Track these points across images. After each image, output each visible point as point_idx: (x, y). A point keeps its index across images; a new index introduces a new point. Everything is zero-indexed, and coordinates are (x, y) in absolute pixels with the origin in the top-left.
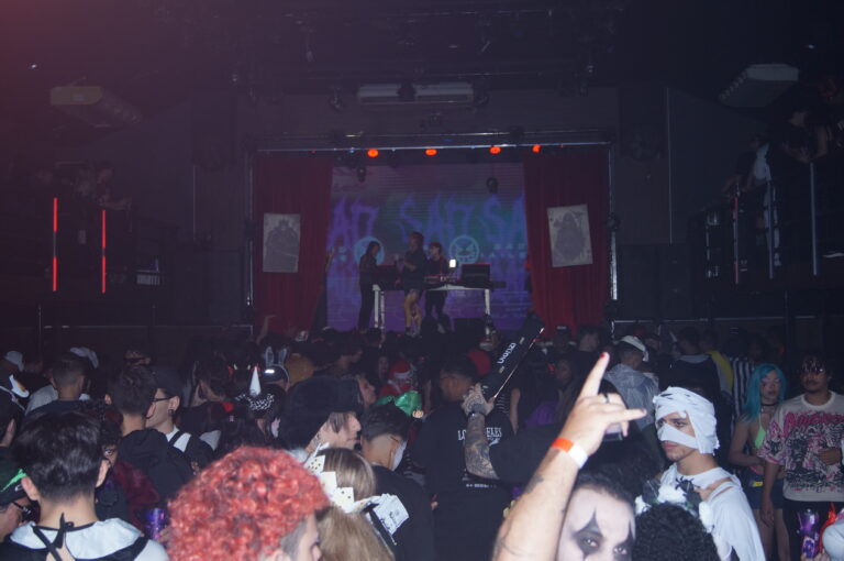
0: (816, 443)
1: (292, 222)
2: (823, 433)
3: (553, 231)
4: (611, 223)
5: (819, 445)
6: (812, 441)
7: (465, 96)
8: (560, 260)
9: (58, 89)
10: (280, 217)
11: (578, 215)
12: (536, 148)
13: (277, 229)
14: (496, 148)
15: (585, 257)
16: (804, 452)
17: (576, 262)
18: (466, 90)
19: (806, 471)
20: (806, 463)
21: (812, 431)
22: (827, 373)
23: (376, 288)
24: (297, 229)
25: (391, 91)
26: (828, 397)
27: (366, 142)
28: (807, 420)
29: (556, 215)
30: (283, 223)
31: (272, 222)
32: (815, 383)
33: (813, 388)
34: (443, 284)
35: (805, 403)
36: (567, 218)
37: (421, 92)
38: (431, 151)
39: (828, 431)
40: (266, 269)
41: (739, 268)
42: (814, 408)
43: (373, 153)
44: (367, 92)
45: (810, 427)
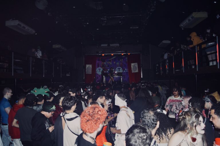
0: (174, 106)
1: (91, 66)
2: (176, 104)
3: (132, 67)
4: (141, 66)
5: (175, 106)
6: (174, 105)
7: (118, 46)
8: (133, 72)
9: (54, 45)
10: (89, 65)
11: (136, 64)
12: (129, 54)
13: (88, 67)
14: (123, 54)
15: (137, 71)
16: (172, 107)
17: (136, 72)
18: (118, 45)
19: (172, 111)
20: (172, 110)
21: (174, 103)
22: (178, 92)
23: (104, 76)
24: (91, 67)
25: (106, 45)
26: (178, 96)
27: (102, 53)
28: (173, 101)
29: (132, 64)
30: (89, 66)
31: (87, 66)
32: (175, 94)
33: (175, 95)
34: (114, 76)
35: (173, 97)
36: (134, 65)
37: (111, 45)
38: (112, 55)
39: (177, 103)
40: (86, 73)
41: (162, 72)
42: (175, 99)
43: (103, 55)
44: (102, 45)
45: (174, 102)
